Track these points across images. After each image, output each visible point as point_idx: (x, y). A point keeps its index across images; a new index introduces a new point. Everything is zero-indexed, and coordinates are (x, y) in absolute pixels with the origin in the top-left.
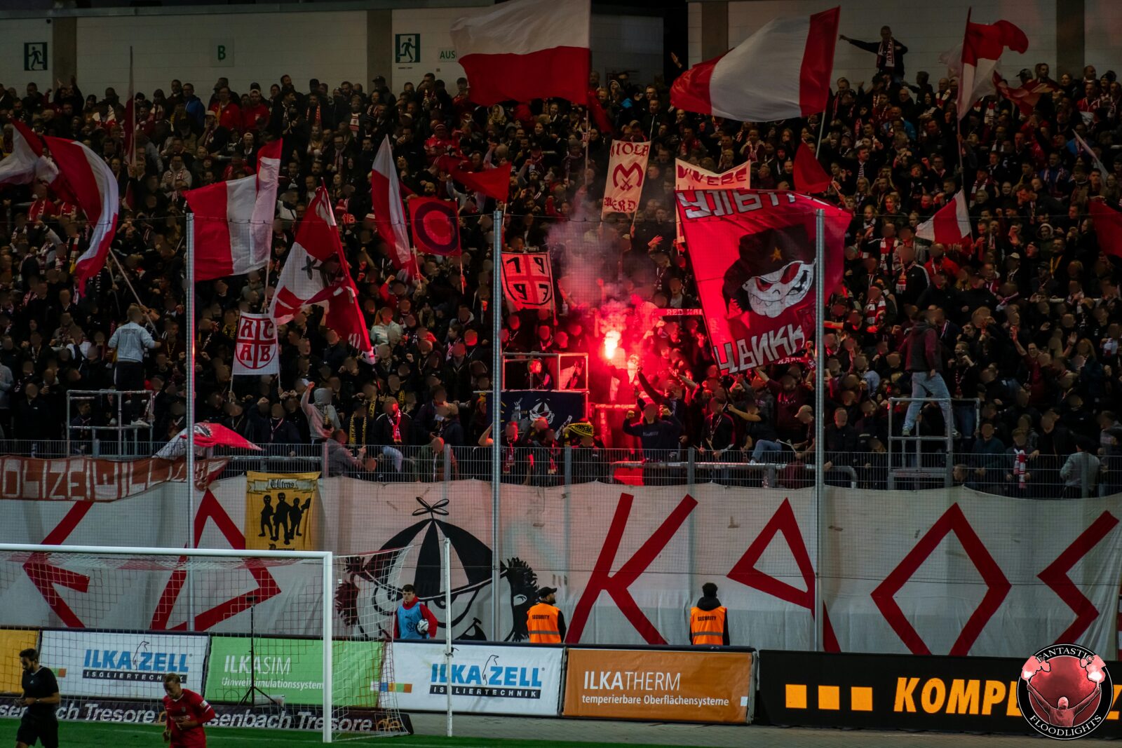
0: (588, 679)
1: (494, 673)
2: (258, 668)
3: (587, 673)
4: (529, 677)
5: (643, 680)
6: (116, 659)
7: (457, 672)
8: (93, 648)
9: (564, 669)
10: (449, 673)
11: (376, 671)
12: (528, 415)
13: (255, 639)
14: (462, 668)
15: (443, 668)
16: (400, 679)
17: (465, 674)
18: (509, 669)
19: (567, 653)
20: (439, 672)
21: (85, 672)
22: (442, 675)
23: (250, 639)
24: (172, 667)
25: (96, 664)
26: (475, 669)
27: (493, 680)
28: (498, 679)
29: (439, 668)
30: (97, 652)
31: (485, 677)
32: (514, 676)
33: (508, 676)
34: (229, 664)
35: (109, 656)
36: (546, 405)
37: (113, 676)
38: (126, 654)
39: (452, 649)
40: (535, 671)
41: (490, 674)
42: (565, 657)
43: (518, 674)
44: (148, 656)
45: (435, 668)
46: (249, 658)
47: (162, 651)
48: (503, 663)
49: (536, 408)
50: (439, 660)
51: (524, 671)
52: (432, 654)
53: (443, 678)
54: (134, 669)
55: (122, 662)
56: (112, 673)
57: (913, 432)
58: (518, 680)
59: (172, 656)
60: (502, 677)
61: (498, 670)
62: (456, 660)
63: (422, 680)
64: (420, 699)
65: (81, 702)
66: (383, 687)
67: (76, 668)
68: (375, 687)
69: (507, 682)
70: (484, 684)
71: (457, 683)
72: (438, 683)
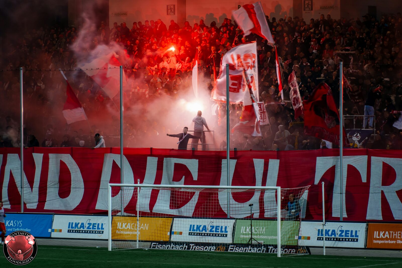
0: (376, 234)
1: (341, 232)
2: (253, 231)
3: (375, 232)
4: (354, 234)
5: (396, 235)
6: (201, 228)
7: (327, 232)
8: (193, 224)
9: (367, 230)
10: (324, 233)
11: (297, 231)
12: (352, 137)
13: (252, 221)
14: (329, 230)
15: (322, 230)
16: (306, 235)
17: (330, 233)
18: (346, 231)
19: (368, 225)
20: (320, 232)
21: (189, 233)
22: (322, 233)
23: (250, 220)
24: (221, 231)
25: (193, 230)
26: (334, 231)
27: (340, 235)
28: (342, 234)
29: (320, 230)
30: (194, 226)
31: (337, 234)
32: (348, 234)
33: (346, 233)
34: (243, 229)
35: (198, 227)
36: (358, 134)
37: (200, 234)
38: (204, 226)
39: (325, 223)
40: (356, 232)
41: (339, 233)
42: (367, 226)
43: (350, 233)
44: (213, 227)
45: (319, 230)
46: (250, 227)
47: (218, 225)
48: (344, 229)
49: (355, 135)
50: (321, 228)
51: (352, 231)
52: (318, 225)
53: (322, 235)
54: (208, 232)
55: (203, 229)
56: (199, 234)
58: (350, 235)
59: (222, 227)
60: (344, 234)
61: (342, 231)
62: (326, 227)
63: (314, 235)
64: (313, 242)
65: (188, 244)
66: (300, 238)
67: (186, 231)
68: (296, 238)
69: (346, 236)
70: (337, 236)
71: (327, 237)
72: (320, 236)
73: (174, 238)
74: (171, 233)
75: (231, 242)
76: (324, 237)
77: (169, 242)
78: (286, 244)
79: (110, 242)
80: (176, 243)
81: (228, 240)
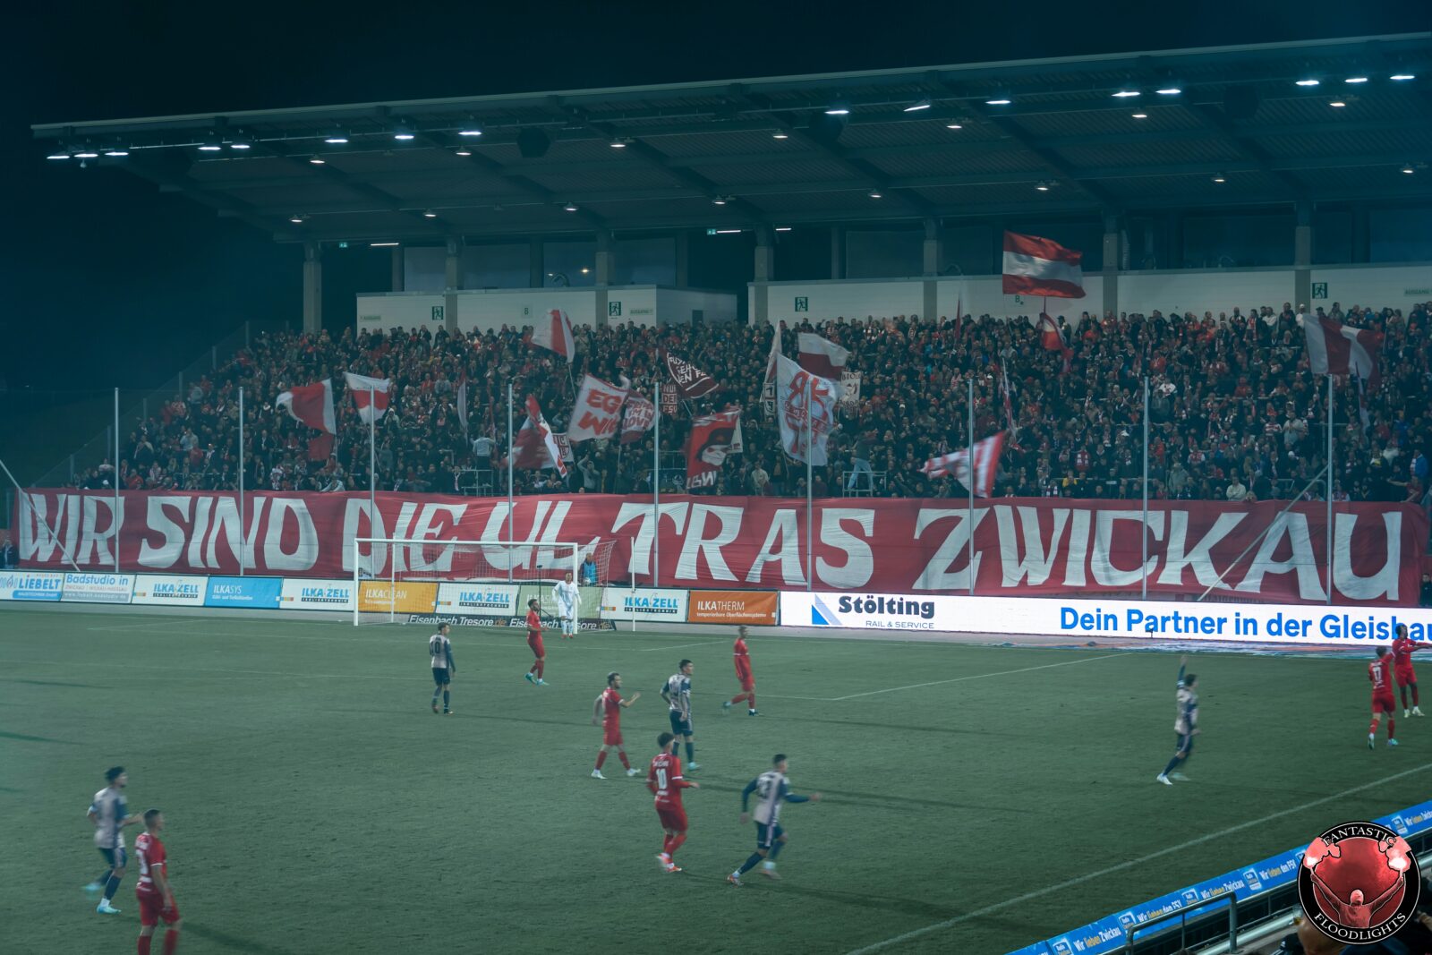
0: (700, 605)
1: (655, 601)
3: (699, 602)
4: (672, 603)
5: (726, 606)
6: (475, 597)
7: (637, 601)
8: (464, 591)
9: (689, 599)
10: (633, 602)
11: (599, 601)
13: (542, 587)
14: (640, 599)
15: (631, 599)
16: (611, 605)
17: (641, 602)
18: (662, 600)
19: (687, 592)
20: (629, 601)
21: (460, 602)
23: (538, 587)
24: (502, 601)
25: (465, 599)
26: (646, 599)
27: (654, 605)
28: (657, 604)
29: (629, 599)
30: (466, 594)
31: (651, 604)
32: (665, 603)
33: (662, 603)
35: (471, 596)
37: (474, 605)
38: (480, 594)
39: (635, 590)
40: (675, 601)
41: (653, 602)
42: (689, 594)
43: (667, 602)
44: (490, 595)
45: (627, 599)
47: (497, 592)
48: (660, 597)
50: (629, 596)
51: (669, 600)
52: (624, 593)
53: (631, 604)
54: (484, 601)
55: (478, 598)
57: (854, 487)
58: (666, 605)
59: (502, 595)
60: (659, 603)
61: (657, 600)
62: (635, 596)
63: (621, 605)
64: (620, 614)
65: (458, 616)
66: (603, 608)
67: (456, 600)
68: (598, 609)
69: (662, 606)
70: (650, 607)
71: (637, 606)
72: (628, 606)
73: (441, 609)
74: (437, 603)
75: (513, 614)
76: (634, 607)
77: (433, 615)
78: (584, 616)
79: (356, 614)
80: (442, 616)
81: (510, 612)
